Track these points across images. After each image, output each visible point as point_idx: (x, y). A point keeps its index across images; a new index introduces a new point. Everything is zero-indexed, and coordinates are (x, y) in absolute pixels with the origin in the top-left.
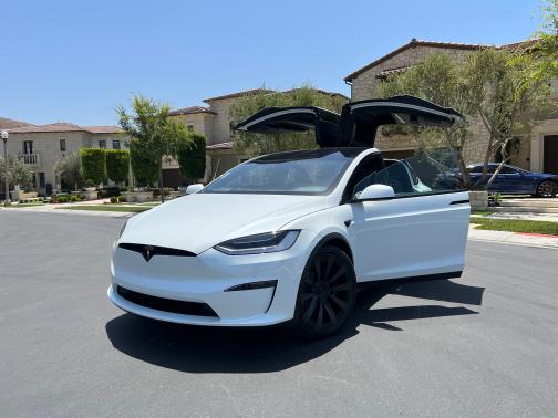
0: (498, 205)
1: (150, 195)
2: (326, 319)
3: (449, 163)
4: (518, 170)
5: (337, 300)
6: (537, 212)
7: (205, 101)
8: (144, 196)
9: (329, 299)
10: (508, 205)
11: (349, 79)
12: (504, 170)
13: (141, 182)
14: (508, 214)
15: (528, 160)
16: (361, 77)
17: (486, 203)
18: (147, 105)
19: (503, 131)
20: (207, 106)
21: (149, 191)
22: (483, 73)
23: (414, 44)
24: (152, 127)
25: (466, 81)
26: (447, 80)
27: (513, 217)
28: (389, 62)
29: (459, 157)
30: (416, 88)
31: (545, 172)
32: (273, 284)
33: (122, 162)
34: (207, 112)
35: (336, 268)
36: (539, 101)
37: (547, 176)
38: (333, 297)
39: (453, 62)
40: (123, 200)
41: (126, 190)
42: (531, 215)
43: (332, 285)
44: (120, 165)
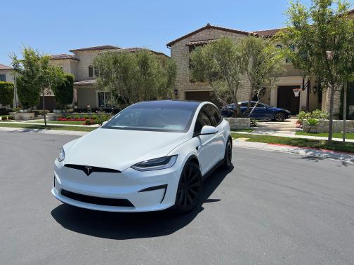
0: (255, 126)
1: (32, 115)
2: (188, 202)
3: (229, 101)
4: (265, 106)
5: (193, 192)
6: (275, 130)
7: (71, 51)
8: (27, 115)
9: (189, 191)
10: (260, 126)
11: (169, 45)
12: (259, 105)
13: (25, 105)
14: (261, 132)
15: (269, 99)
16: (177, 44)
17: (249, 125)
18: (33, 54)
19: (259, 84)
20: (72, 54)
21: (31, 112)
22: (249, 51)
23: (208, 27)
24: (37, 70)
25: (240, 54)
26: (229, 53)
27: (264, 133)
28: (193, 36)
29: (235, 97)
30: (212, 56)
31: (278, 107)
32: (165, 187)
33: (9, 91)
34: (72, 59)
35: (193, 174)
36: (278, 69)
37: (279, 109)
38: (191, 190)
39: (233, 43)
40: (12, 118)
41: (12, 111)
42: (272, 132)
43: (191, 184)
44: (7, 93)
